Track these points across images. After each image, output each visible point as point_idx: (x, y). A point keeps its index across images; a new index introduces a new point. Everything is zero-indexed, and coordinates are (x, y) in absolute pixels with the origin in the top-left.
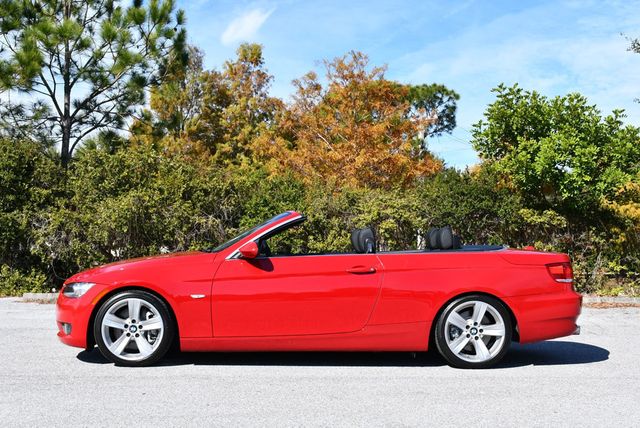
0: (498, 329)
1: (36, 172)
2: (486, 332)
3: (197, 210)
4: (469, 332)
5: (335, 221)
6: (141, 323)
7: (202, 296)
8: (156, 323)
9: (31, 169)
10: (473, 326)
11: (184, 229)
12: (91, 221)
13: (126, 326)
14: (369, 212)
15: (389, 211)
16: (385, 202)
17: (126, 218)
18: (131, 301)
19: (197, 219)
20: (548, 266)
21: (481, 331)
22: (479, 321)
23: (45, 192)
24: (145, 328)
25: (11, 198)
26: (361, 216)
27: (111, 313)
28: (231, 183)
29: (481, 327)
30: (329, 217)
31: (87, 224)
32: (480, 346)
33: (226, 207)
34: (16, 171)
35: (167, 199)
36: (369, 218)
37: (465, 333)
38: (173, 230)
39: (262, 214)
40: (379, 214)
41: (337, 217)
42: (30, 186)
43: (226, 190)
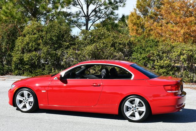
0: (143, 109)
1: (65, 37)
2: (139, 109)
3: (116, 50)
4: (133, 109)
5: (165, 55)
6: (28, 99)
7: (45, 91)
8: (31, 99)
9: (63, 36)
10: (134, 107)
11: (111, 57)
12: (81, 54)
13: (24, 99)
14: (177, 52)
15: (185, 52)
16: (184, 48)
17: (91, 53)
18: (24, 91)
19: (115, 54)
20: (164, 86)
21: (138, 109)
22: (137, 105)
23: (67, 44)
24: (29, 100)
25: (56, 46)
26: (174, 53)
27: (19, 95)
28: (129, 41)
29: (138, 107)
30: (163, 53)
31: (79, 55)
32: (137, 114)
33: (126, 49)
34: (58, 37)
35: (106, 46)
36: (176, 54)
37: (132, 109)
38: (108, 57)
39: (139, 52)
40: (180, 52)
41: (165, 53)
42: (62, 42)
43: (127, 43)
